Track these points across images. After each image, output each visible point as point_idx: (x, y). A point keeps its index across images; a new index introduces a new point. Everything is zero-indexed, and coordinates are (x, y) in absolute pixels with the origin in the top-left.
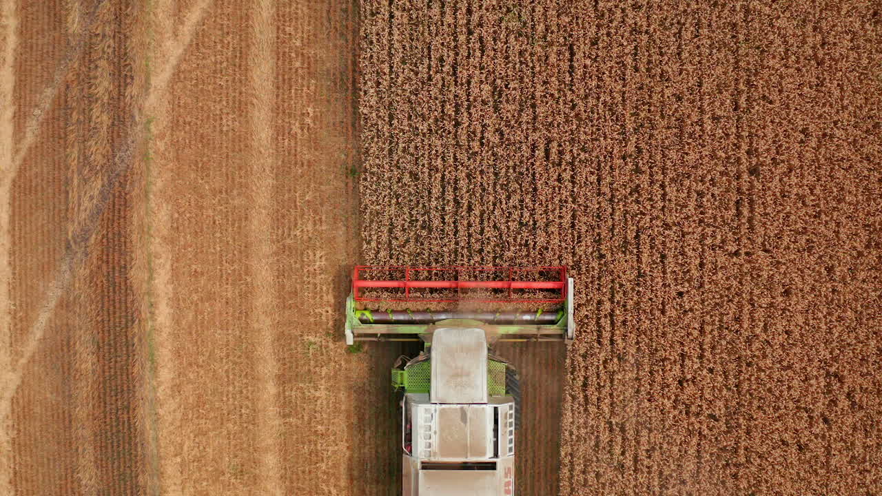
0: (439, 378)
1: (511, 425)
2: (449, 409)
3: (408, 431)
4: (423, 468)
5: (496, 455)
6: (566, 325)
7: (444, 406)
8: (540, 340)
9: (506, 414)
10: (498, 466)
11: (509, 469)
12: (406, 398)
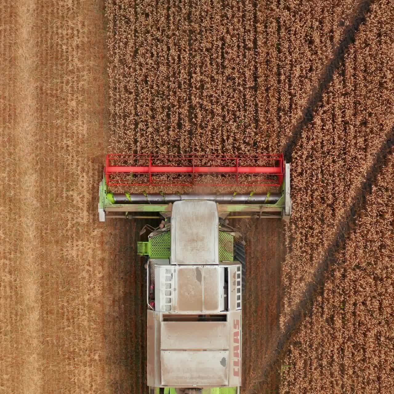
0: (178, 243)
1: (239, 283)
2: (186, 269)
3: (151, 292)
4: (165, 320)
5: (226, 309)
6: (284, 203)
7: (182, 267)
8: (262, 217)
9: (235, 274)
10: (228, 318)
11: (238, 321)
12: (150, 262)
